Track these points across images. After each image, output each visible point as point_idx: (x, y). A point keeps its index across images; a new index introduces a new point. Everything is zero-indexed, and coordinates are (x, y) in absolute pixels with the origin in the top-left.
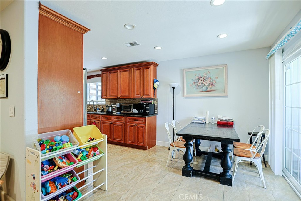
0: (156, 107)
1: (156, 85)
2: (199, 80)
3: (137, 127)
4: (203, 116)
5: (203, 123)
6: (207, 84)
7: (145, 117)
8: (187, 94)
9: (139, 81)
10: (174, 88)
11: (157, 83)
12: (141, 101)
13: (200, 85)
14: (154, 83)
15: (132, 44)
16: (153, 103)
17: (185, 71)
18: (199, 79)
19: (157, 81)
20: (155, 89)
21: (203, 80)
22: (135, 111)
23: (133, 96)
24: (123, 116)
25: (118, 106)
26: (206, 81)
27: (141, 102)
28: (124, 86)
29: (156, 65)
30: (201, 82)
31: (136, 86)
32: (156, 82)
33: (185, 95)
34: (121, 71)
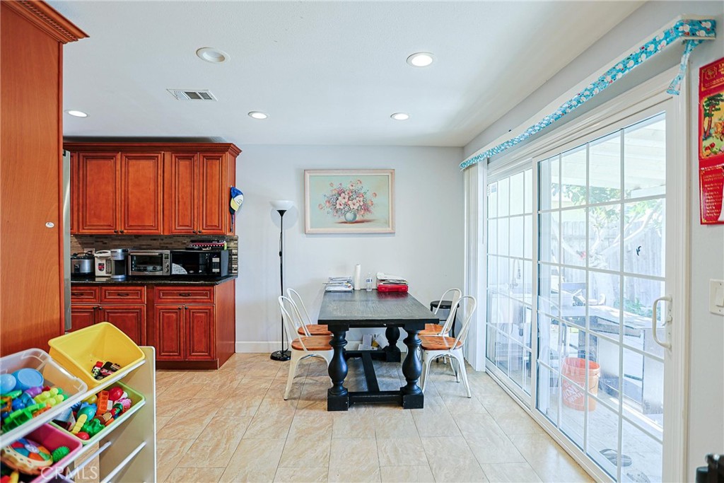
0: (233, 257)
1: (235, 203)
2: (339, 198)
3: (188, 313)
4: (348, 277)
5: (349, 292)
6: (356, 208)
7: (213, 285)
8: (311, 227)
9: (188, 189)
10: (282, 212)
11: (240, 197)
12: (192, 241)
13: (342, 207)
14: (231, 197)
15: (193, 95)
16: (226, 248)
17: (308, 175)
18: (340, 195)
19: (238, 193)
20: (232, 212)
21: (347, 197)
22: (178, 269)
23: (170, 230)
24: (142, 285)
25: (120, 258)
26: (354, 201)
27: (191, 245)
28: (139, 200)
29: (236, 152)
30: (343, 201)
31: (180, 203)
32: (237, 195)
33: (309, 229)
34: (126, 157)
